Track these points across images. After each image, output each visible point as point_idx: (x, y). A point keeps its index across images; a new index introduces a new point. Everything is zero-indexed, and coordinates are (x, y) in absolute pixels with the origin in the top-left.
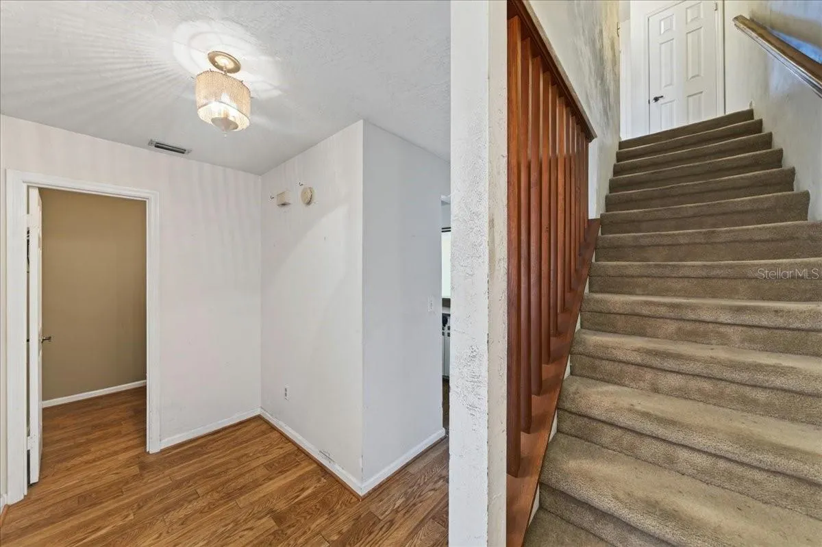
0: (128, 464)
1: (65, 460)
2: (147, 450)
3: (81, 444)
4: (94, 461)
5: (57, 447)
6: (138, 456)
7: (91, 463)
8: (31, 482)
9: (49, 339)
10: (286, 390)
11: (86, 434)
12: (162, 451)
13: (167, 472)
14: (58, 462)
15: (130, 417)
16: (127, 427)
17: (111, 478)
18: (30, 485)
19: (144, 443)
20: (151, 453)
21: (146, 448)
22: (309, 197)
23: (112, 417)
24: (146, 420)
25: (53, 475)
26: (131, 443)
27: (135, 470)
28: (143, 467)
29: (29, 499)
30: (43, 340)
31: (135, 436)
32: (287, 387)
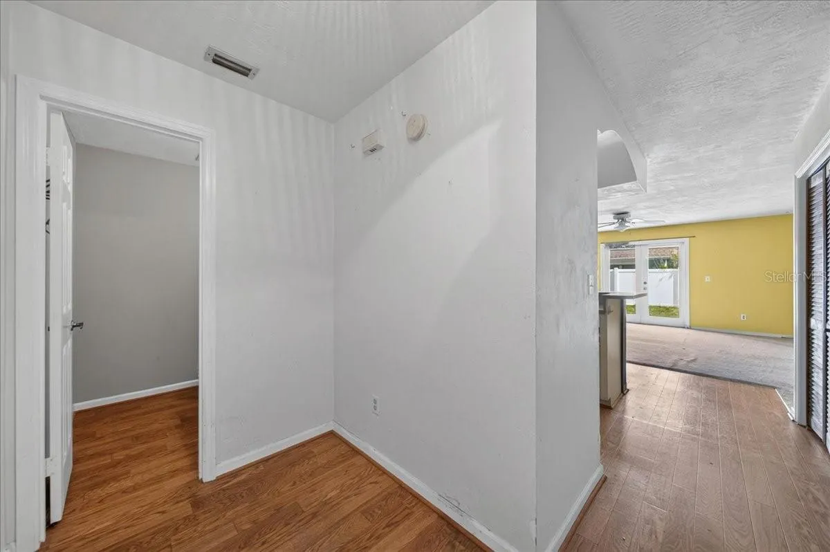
0: (175, 498)
1: (97, 485)
2: (200, 477)
3: (119, 462)
4: (135, 488)
5: (91, 464)
6: (189, 485)
7: (130, 493)
8: (52, 522)
9: (80, 325)
10: (375, 402)
11: (125, 448)
12: (219, 479)
13: (229, 514)
14: (92, 488)
15: (177, 427)
16: (173, 441)
17: (155, 519)
18: (50, 526)
19: (195, 466)
20: (204, 481)
21: (198, 473)
22: (421, 125)
23: (156, 426)
24: (197, 432)
25: (81, 509)
26: (179, 464)
27: (185, 508)
28: (197, 503)
29: (47, 548)
30: (74, 326)
31: (183, 454)
32: (376, 397)
